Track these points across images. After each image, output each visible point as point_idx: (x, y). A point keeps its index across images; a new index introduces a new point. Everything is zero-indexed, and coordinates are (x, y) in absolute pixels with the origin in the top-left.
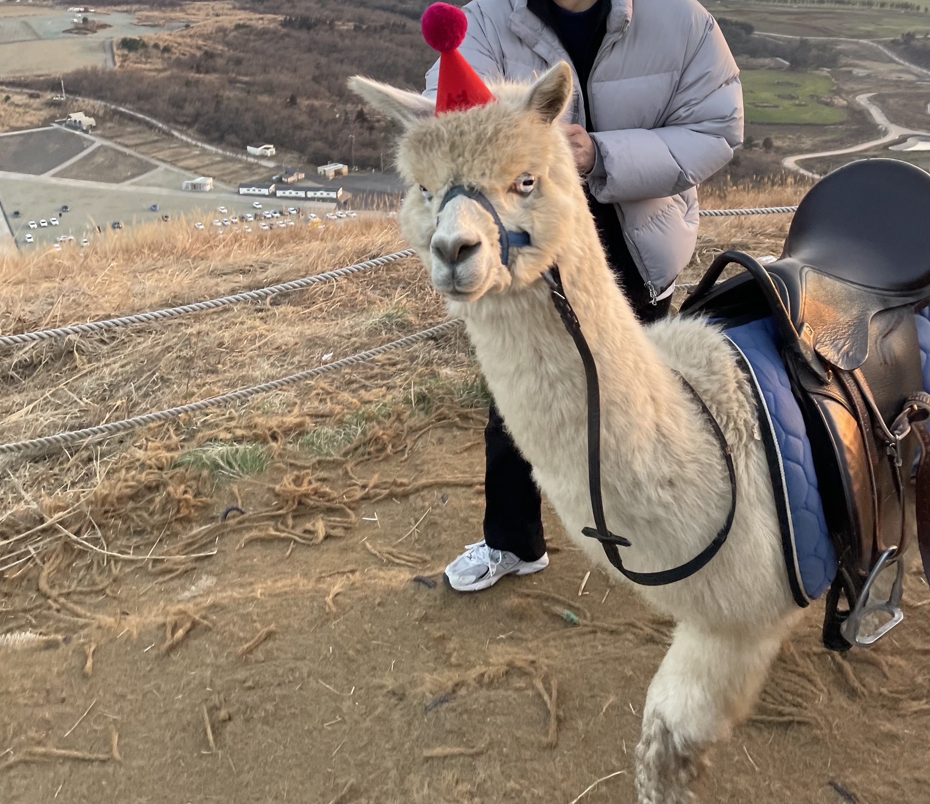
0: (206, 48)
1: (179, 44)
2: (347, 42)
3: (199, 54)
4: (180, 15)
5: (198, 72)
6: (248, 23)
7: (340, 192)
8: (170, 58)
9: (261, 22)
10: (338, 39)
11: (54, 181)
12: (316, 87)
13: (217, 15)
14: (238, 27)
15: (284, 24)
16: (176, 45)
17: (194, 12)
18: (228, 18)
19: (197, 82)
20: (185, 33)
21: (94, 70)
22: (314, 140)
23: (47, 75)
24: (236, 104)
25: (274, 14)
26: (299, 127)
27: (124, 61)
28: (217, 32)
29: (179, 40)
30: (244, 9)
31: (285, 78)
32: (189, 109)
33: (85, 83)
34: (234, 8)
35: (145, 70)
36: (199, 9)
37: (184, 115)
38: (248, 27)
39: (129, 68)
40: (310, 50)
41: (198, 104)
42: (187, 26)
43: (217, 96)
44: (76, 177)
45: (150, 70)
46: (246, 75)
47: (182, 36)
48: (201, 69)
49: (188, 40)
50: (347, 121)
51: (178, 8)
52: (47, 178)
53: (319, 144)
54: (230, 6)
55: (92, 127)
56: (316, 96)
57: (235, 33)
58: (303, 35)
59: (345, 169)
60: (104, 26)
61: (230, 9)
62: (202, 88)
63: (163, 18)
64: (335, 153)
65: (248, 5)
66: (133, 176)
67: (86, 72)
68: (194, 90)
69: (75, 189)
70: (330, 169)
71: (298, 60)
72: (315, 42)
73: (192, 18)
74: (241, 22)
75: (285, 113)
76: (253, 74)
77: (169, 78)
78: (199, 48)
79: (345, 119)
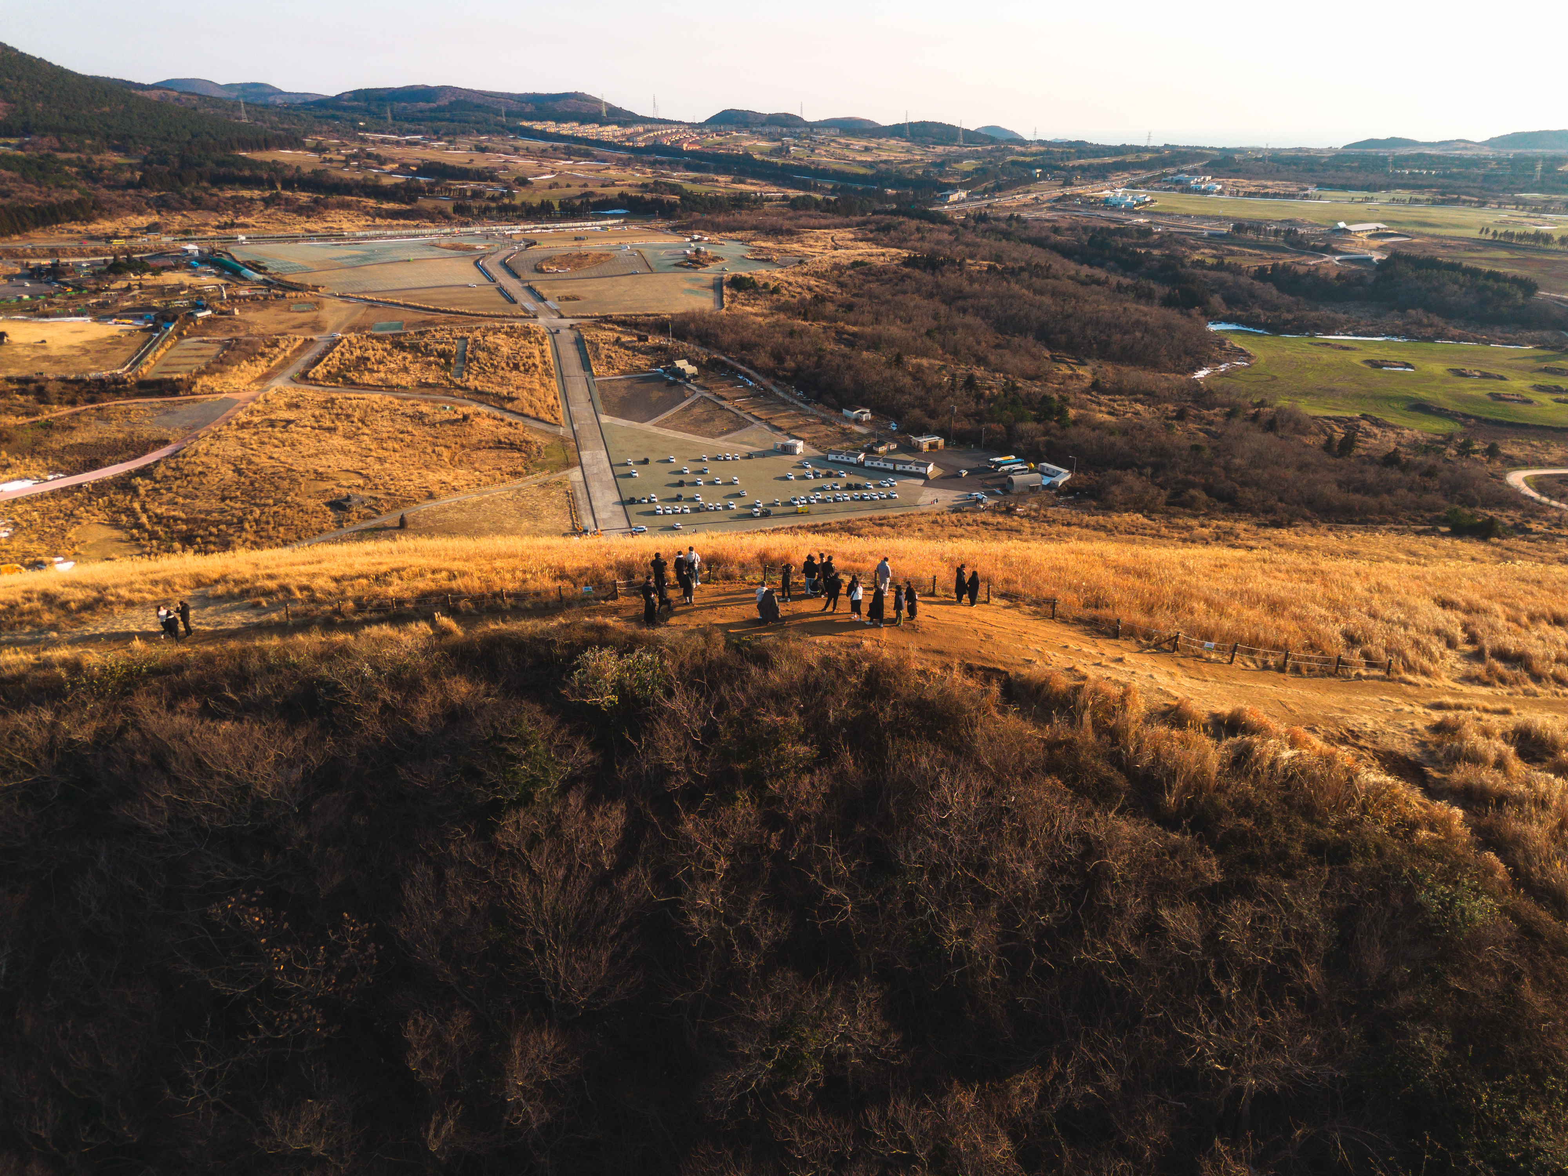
0: (817, 289)
1: (790, 284)
2: (976, 286)
3: (808, 296)
4: (796, 246)
5: (805, 319)
6: (867, 260)
7: (930, 468)
8: (779, 300)
9: (882, 258)
10: (965, 283)
11: (655, 430)
12: (928, 342)
13: (836, 249)
14: (856, 264)
15: (909, 262)
16: (786, 285)
17: (812, 242)
18: (847, 252)
19: (802, 332)
20: (798, 269)
21: (702, 311)
22: (914, 407)
23: (657, 315)
24: (838, 360)
25: (898, 248)
26: (900, 390)
27: (733, 302)
28: (833, 269)
29: (791, 279)
30: (867, 240)
31: (895, 330)
32: (790, 364)
33: (692, 326)
34: (855, 240)
35: (752, 313)
36: (817, 239)
37: (784, 370)
38: (866, 264)
39: (736, 312)
40: (930, 296)
41: (800, 357)
42: (801, 262)
43: (820, 349)
44: (676, 428)
45: (756, 315)
46: (854, 324)
47: (794, 274)
48: (809, 315)
49: (800, 279)
50: (953, 387)
51: (795, 237)
52: (648, 427)
53: (917, 412)
54: (851, 236)
55: (694, 376)
56: (924, 354)
57: (852, 272)
58: (926, 277)
59: (941, 442)
60: (715, 259)
61: (851, 240)
62: (806, 339)
63: (778, 251)
64: (934, 424)
65: (871, 236)
66: (728, 432)
67: (694, 313)
68: (798, 341)
69: (674, 440)
70: (925, 442)
71: (916, 307)
72: (938, 286)
73: (807, 251)
74: (860, 259)
75: (887, 373)
76: (863, 325)
77: (772, 326)
78: (810, 289)
79: (952, 385)
